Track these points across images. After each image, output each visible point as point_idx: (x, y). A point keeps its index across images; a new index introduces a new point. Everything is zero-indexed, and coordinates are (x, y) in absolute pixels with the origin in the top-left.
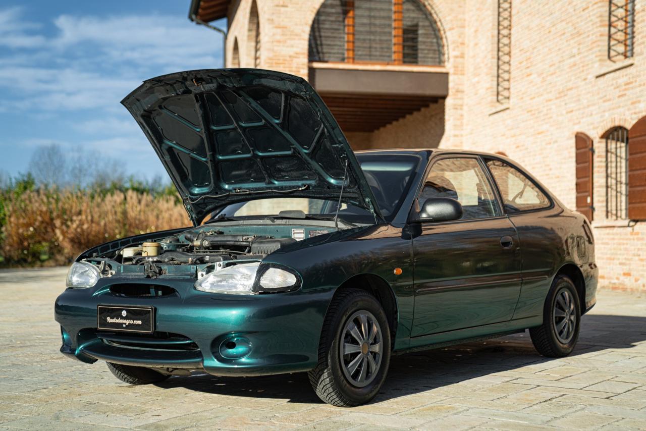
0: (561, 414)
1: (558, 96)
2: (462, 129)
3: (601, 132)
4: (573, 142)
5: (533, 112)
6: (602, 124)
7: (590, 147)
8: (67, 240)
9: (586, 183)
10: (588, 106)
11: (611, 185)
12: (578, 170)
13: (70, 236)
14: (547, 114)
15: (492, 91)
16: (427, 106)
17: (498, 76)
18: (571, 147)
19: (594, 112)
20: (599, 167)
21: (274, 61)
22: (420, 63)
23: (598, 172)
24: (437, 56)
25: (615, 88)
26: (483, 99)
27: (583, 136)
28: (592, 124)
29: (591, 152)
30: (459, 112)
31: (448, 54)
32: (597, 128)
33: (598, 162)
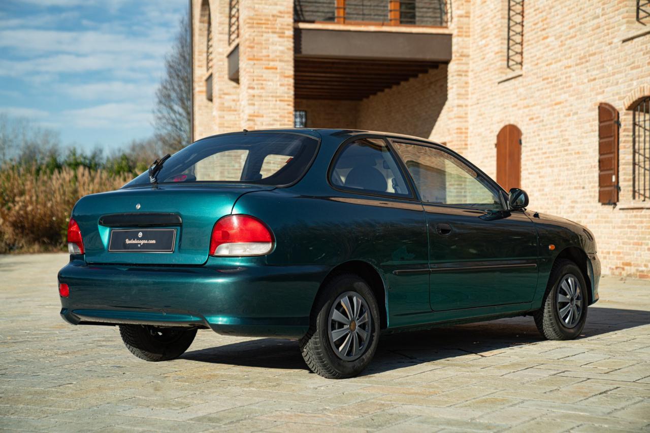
0: (621, 406)
1: (578, 61)
2: (467, 99)
3: (628, 103)
4: (595, 114)
5: (550, 80)
6: (629, 94)
7: (616, 119)
8: (7, 223)
9: (610, 160)
10: (614, 74)
11: (639, 162)
12: (600, 145)
13: (11, 219)
14: (566, 83)
15: (502, 56)
16: (426, 72)
17: (509, 39)
18: (594, 120)
19: (620, 81)
20: (625, 142)
21: (255, 22)
22: (417, 23)
23: (625, 147)
24: (438, 15)
25: (644, 54)
26: (490, 64)
27: (607, 107)
28: (617, 94)
29: (616, 125)
30: (464, 78)
31: (451, 13)
32: (624, 98)
33: (625, 137)
